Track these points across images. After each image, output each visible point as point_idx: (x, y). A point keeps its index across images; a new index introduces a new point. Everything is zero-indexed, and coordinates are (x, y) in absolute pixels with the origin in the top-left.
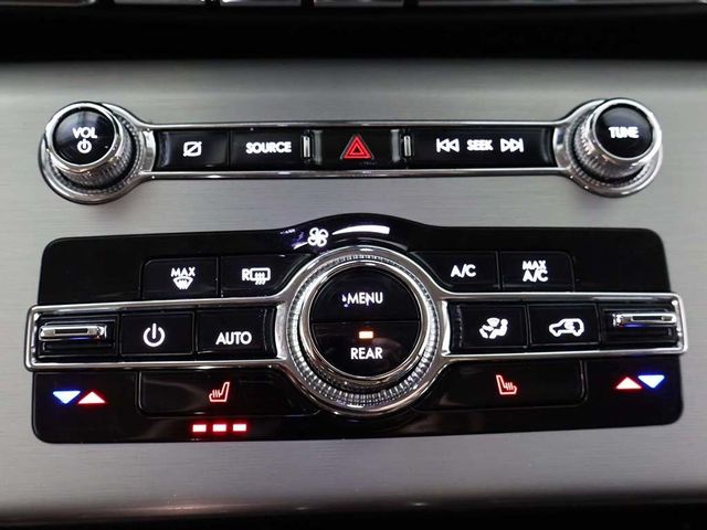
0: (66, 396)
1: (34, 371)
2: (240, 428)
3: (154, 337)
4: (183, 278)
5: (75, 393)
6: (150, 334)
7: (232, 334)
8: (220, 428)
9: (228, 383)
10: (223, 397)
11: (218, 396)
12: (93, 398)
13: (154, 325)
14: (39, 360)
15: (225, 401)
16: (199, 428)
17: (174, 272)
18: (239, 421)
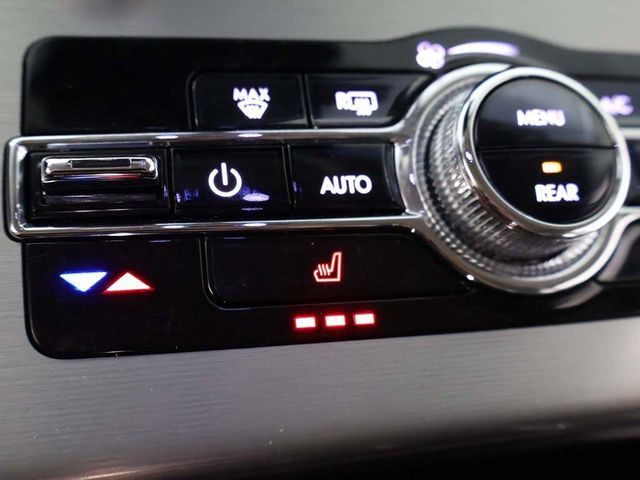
0: (83, 281)
1: (24, 240)
2: (365, 319)
3: (225, 182)
4: (253, 102)
5: (99, 276)
6: (218, 180)
7: (343, 178)
8: (335, 321)
9: (339, 254)
10: (334, 275)
11: (327, 272)
12: (128, 283)
13: (224, 166)
14: (31, 222)
15: (338, 279)
16: (305, 323)
17: (237, 94)
18: (363, 310)
